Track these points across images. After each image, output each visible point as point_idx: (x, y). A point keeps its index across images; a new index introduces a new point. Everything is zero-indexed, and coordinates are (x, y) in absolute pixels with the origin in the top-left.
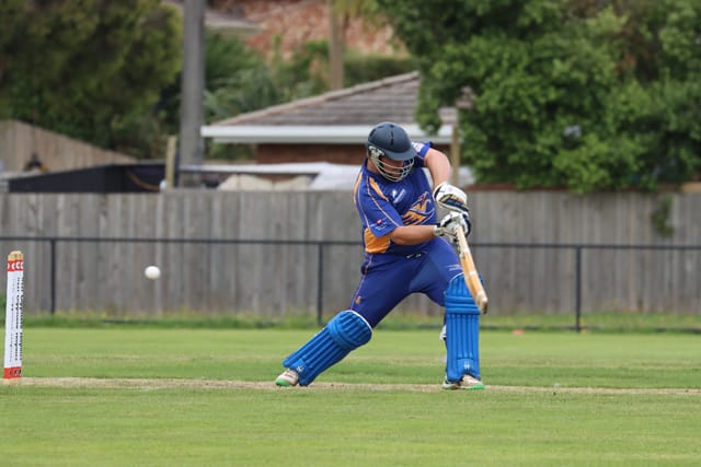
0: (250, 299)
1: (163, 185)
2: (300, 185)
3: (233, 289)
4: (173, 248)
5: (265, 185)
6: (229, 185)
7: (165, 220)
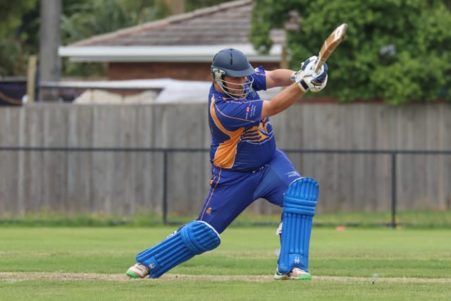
0: (103, 200)
1: (25, 99)
2: (146, 99)
3: (87, 191)
4: (34, 155)
5: (115, 99)
6: (83, 99)
7: (27, 131)
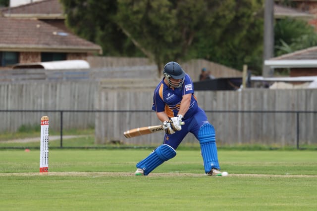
0: (281, 137)
1: (242, 87)
2: (304, 86)
3: (273, 133)
4: (246, 115)
5: (290, 86)
6: (273, 87)
7: (242, 103)
